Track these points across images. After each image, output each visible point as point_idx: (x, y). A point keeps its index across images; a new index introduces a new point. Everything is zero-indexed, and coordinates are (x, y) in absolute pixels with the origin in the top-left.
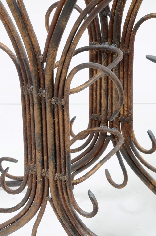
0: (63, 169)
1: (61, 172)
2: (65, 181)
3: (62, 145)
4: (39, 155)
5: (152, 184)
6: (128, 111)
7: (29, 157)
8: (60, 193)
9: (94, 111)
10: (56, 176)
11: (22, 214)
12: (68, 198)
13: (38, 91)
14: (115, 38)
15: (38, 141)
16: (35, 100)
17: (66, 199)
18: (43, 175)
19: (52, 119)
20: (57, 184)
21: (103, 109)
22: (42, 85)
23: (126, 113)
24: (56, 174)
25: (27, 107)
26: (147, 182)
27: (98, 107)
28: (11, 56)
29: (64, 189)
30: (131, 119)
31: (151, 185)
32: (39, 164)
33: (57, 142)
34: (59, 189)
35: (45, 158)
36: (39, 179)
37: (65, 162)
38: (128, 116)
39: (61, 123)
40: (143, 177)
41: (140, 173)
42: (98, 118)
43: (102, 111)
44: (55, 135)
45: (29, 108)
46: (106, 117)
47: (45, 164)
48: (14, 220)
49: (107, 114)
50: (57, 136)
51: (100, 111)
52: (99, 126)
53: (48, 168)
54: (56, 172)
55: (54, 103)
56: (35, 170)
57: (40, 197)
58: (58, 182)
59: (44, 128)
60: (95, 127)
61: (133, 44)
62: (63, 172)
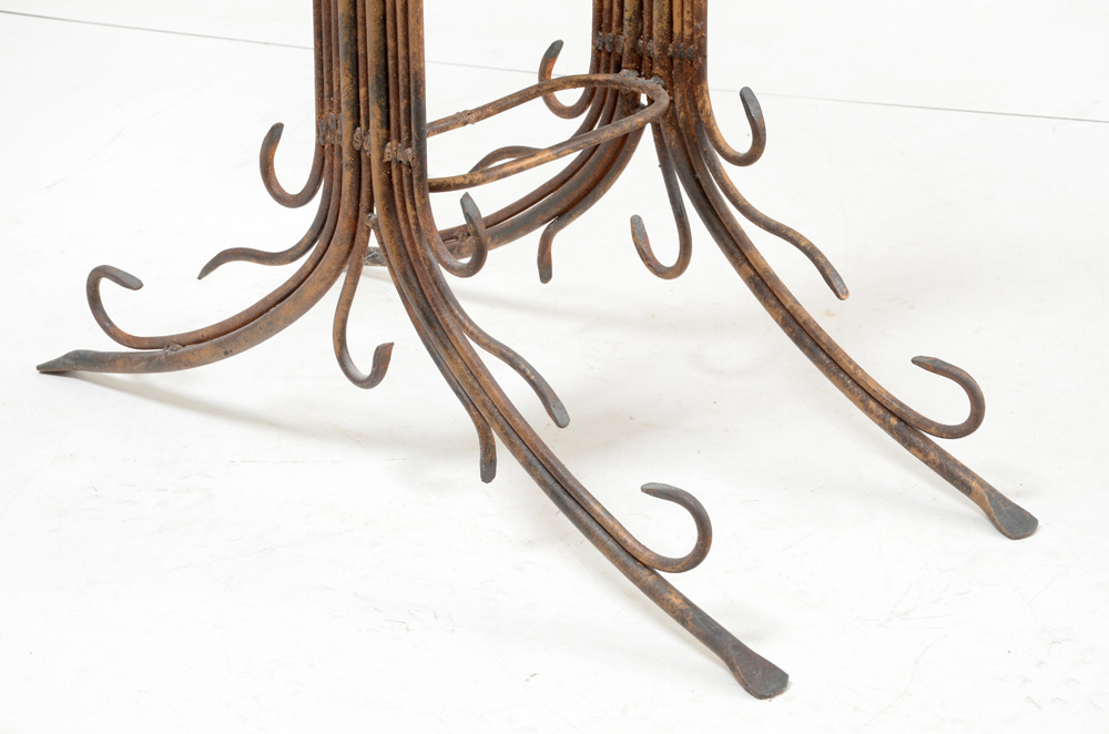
0: (404, 128)
1: (399, 140)
2: (409, 166)
3: (401, 52)
5: (750, 265)
6: (691, 25)
7: (326, 93)
8: (398, 204)
9: (605, 21)
10: (387, 150)
12: (416, 217)
15: (343, 39)
17: (412, 221)
18: (357, 147)
20: (390, 176)
21: (627, 15)
23: (687, 31)
24: (389, 144)
26: (738, 255)
27: (616, 9)
29: (406, 189)
30: (701, 51)
31: (745, 266)
32: (345, 109)
33: (389, 43)
34: (396, 188)
35: (362, 91)
36: (347, 157)
37: (409, 105)
38: (691, 41)
40: (727, 239)
41: (718, 227)
42: (614, 45)
43: (626, 23)
46: (635, 43)
47: (362, 112)
48: (293, 285)
49: (638, 35)
51: (621, 24)
52: (618, 69)
53: (368, 125)
54: (388, 140)
56: (338, 131)
57: (351, 212)
58: (393, 166)
62: (404, 138)
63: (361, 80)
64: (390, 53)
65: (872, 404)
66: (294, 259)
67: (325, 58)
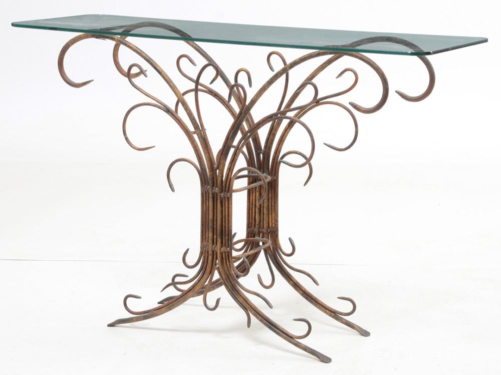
0: (227, 243)
1: (225, 246)
2: (228, 252)
3: (227, 226)
4: (211, 234)
5: (292, 281)
6: (275, 224)
7: (204, 238)
8: (225, 262)
9: (250, 226)
10: (222, 250)
11: (197, 282)
12: (230, 265)
13: (212, 189)
14: (265, 169)
15: (211, 224)
16: (210, 195)
17: (228, 265)
18: (213, 250)
19: (220, 207)
20: (222, 256)
21: (257, 223)
22: (215, 185)
23: (274, 225)
25: (205, 201)
26: (289, 279)
27: (253, 222)
28: (196, 167)
29: (227, 258)
30: (277, 230)
31: (291, 281)
32: (210, 241)
33: (224, 224)
34: (224, 258)
35: (215, 237)
36: (210, 252)
37: (228, 238)
38: (275, 228)
39: (227, 209)
40: (286, 276)
41: (283, 272)
42: (253, 231)
43: (256, 225)
44: (222, 219)
45: (206, 202)
46: (259, 230)
47: (215, 241)
48: (191, 288)
49: (260, 228)
50: (224, 219)
51: (255, 226)
52: (254, 237)
53: (216, 244)
54: (222, 247)
55: (222, 197)
56: (208, 247)
57: (211, 266)
58: (223, 253)
59: (215, 215)
60: (251, 237)
61: (278, 172)
62: (227, 246)
63: (215, 233)
64: (224, 226)
65: (327, 311)
66: (191, 281)
67: (204, 230)
